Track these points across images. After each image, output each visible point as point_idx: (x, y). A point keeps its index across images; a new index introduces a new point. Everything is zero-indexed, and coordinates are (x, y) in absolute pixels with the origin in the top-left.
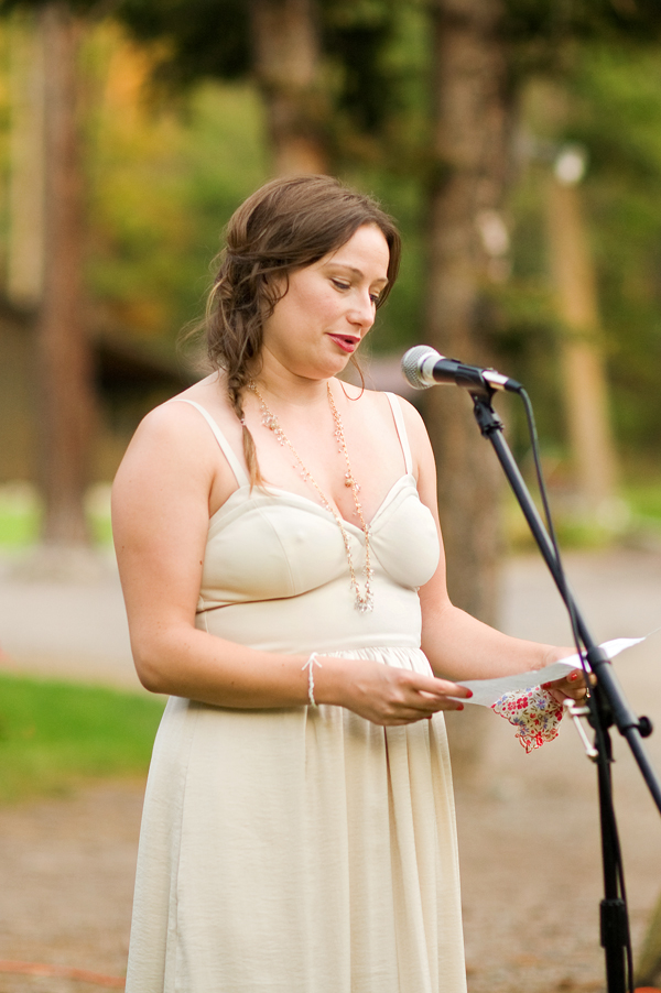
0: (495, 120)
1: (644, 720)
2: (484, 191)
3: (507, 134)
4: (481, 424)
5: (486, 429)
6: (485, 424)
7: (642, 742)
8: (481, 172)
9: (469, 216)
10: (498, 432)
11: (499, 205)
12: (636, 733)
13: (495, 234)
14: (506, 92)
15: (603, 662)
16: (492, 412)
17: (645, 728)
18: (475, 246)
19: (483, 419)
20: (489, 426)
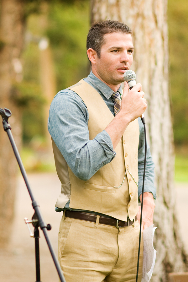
0: (19, 28)
1: (49, 225)
2: (15, 52)
3: (23, 33)
4: (4, 127)
5: (5, 129)
6: (5, 127)
7: (48, 232)
8: (14, 45)
9: (10, 60)
10: (9, 130)
11: (19, 57)
12: (46, 229)
13: (18, 66)
14: (23, 19)
15: (37, 206)
16: (8, 123)
17: (49, 228)
18: (11, 70)
19: (5, 125)
20: (6, 128)
